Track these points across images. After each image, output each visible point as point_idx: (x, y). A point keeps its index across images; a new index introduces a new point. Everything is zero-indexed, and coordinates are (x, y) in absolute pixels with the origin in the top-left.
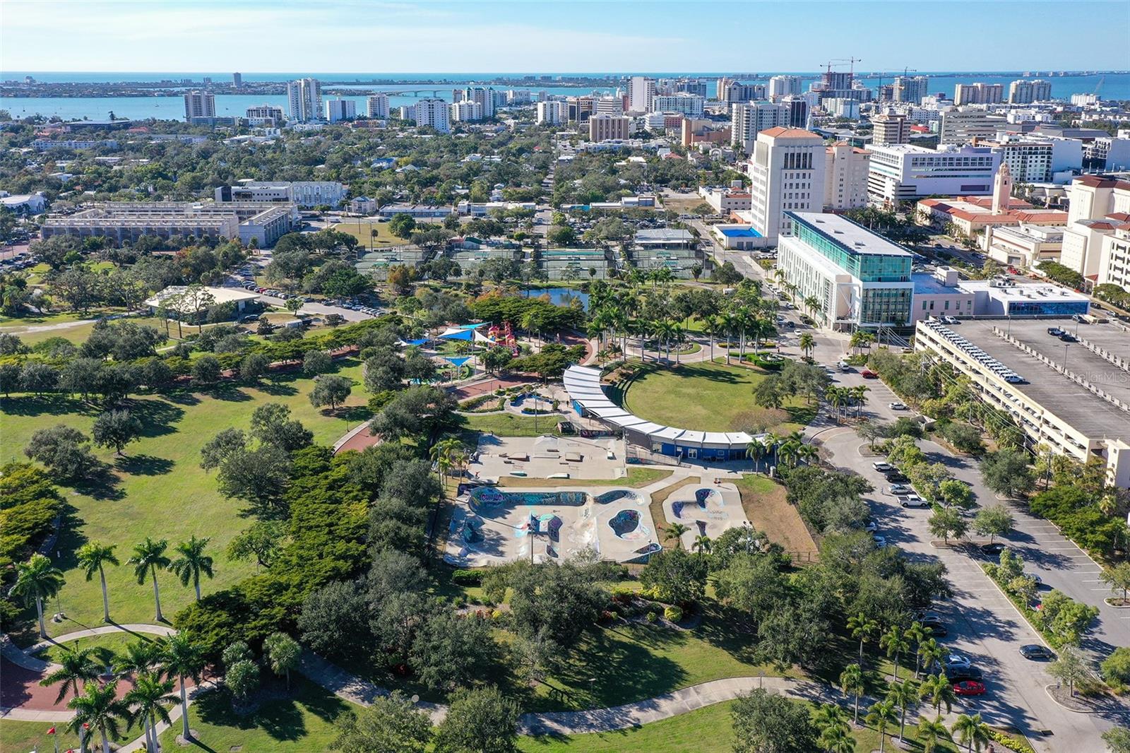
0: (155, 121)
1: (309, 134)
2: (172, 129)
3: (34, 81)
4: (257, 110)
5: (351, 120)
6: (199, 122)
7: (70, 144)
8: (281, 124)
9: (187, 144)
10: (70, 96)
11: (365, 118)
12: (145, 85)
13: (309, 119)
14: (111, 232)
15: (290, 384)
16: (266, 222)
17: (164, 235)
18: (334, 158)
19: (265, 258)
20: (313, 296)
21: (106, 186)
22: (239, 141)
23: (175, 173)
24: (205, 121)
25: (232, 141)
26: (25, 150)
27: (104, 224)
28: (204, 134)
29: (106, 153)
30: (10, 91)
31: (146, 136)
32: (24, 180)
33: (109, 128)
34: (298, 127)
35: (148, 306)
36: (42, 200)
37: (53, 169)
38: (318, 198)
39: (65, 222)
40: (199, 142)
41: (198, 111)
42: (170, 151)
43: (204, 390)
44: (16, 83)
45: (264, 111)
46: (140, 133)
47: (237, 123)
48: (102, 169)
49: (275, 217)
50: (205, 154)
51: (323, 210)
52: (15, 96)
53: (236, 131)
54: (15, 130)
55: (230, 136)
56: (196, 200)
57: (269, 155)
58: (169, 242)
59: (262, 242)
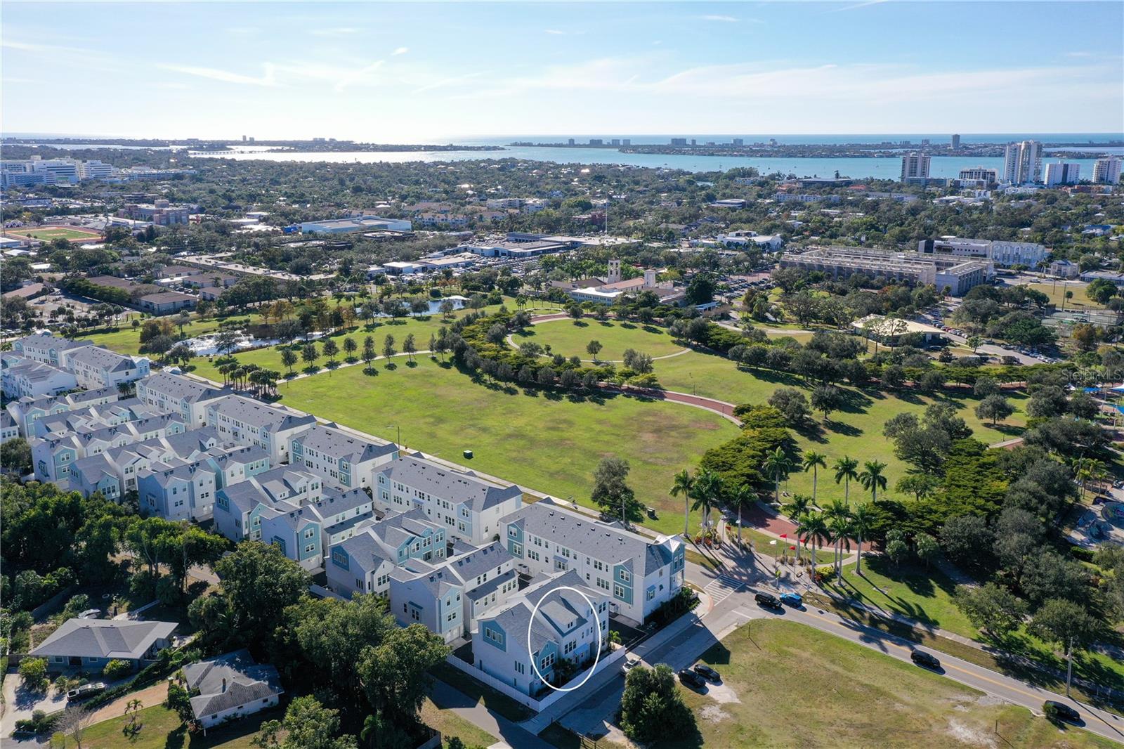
0: (872, 180)
1: (1020, 197)
2: (887, 188)
3: (776, 143)
4: (971, 173)
5: (1071, 184)
6: (912, 182)
7: (802, 198)
8: (993, 186)
9: (899, 202)
10: (803, 157)
11: (1089, 183)
12: (867, 147)
13: (1024, 182)
14: (830, 268)
15: (960, 401)
16: (960, 273)
17: (871, 275)
18: (1043, 221)
19: (954, 303)
20: (994, 340)
21: (828, 233)
22: (948, 201)
23: (886, 226)
24: (918, 181)
25: (941, 201)
26: (768, 201)
27: (825, 263)
28: (915, 193)
29: (829, 207)
30: (757, 152)
31: (864, 193)
32: (768, 224)
33: (833, 185)
34: (1011, 190)
35: (853, 327)
36: (780, 241)
37: (789, 217)
38: (1017, 257)
39: (796, 259)
40: (910, 200)
41: (913, 172)
42: (883, 207)
43: (890, 391)
44: (762, 145)
45: (978, 173)
46: (858, 191)
47: (948, 184)
48: (826, 219)
49: (969, 270)
50: (914, 212)
53: (946, 192)
54: (762, 184)
55: (940, 196)
56: (901, 250)
57: (975, 215)
58: (875, 282)
59: (955, 290)
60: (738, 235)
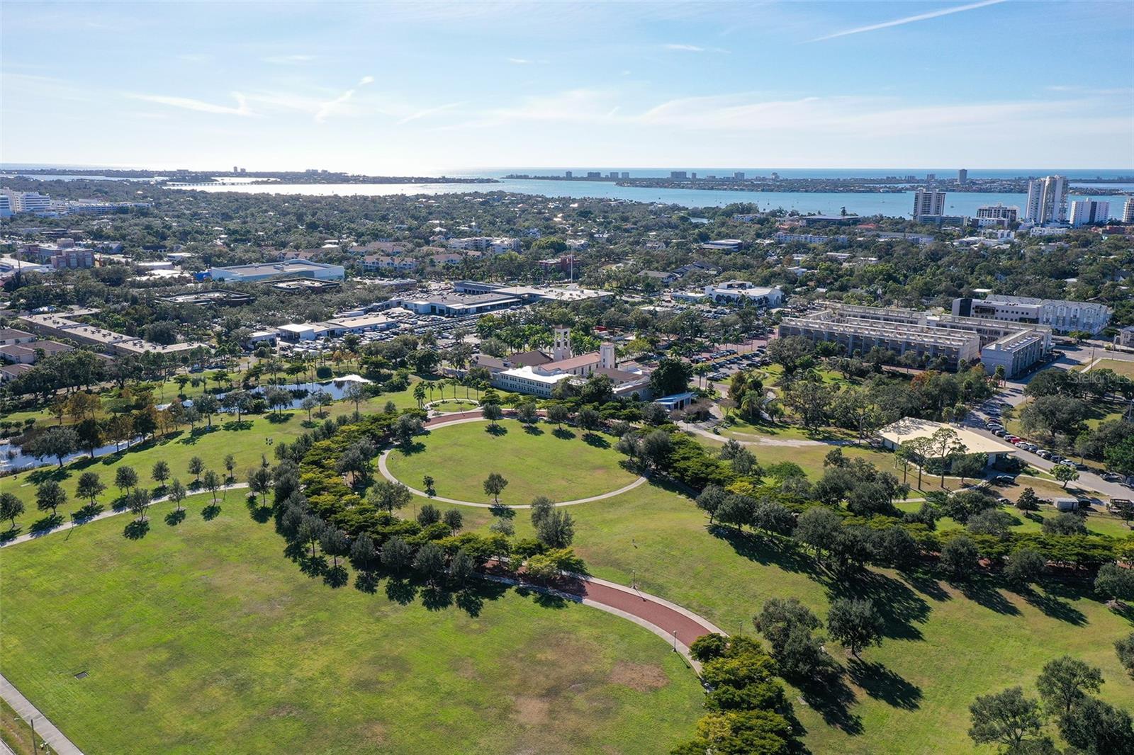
0: (882, 218)
1: (1049, 239)
2: (898, 227)
3: (778, 177)
4: (989, 210)
5: (1101, 224)
6: (925, 221)
7: (806, 238)
8: (1015, 226)
9: (915, 243)
11: (1119, 223)
12: (871, 181)
13: (1048, 222)
14: (843, 337)
17: (897, 348)
18: (1088, 270)
19: (1012, 391)
20: (1089, 463)
21: (837, 284)
22: (968, 243)
23: (906, 277)
24: (933, 219)
25: (961, 243)
26: (768, 242)
27: (838, 328)
28: (930, 234)
29: (836, 249)
30: (759, 186)
31: (875, 233)
32: (766, 272)
33: (840, 223)
34: (1037, 231)
36: (780, 294)
37: (791, 262)
38: (1076, 321)
39: (799, 323)
40: (927, 243)
41: (926, 209)
42: (898, 250)
45: (997, 211)
46: (868, 230)
47: (965, 223)
48: (834, 266)
49: (1024, 342)
50: (934, 257)
51: (1081, 337)
52: (763, 190)
53: (964, 231)
54: (761, 222)
55: (959, 237)
56: (927, 308)
57: (1004, 262)
58: (902, 358)
59: (1008, 372)
60: (730, 287)
